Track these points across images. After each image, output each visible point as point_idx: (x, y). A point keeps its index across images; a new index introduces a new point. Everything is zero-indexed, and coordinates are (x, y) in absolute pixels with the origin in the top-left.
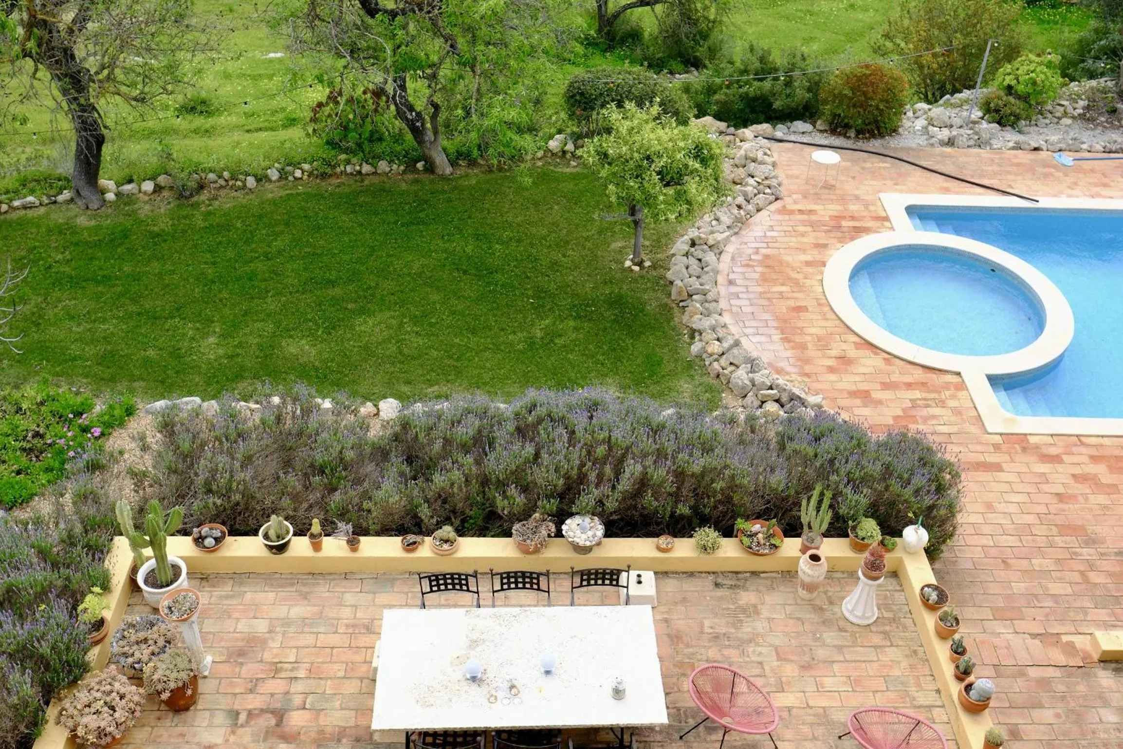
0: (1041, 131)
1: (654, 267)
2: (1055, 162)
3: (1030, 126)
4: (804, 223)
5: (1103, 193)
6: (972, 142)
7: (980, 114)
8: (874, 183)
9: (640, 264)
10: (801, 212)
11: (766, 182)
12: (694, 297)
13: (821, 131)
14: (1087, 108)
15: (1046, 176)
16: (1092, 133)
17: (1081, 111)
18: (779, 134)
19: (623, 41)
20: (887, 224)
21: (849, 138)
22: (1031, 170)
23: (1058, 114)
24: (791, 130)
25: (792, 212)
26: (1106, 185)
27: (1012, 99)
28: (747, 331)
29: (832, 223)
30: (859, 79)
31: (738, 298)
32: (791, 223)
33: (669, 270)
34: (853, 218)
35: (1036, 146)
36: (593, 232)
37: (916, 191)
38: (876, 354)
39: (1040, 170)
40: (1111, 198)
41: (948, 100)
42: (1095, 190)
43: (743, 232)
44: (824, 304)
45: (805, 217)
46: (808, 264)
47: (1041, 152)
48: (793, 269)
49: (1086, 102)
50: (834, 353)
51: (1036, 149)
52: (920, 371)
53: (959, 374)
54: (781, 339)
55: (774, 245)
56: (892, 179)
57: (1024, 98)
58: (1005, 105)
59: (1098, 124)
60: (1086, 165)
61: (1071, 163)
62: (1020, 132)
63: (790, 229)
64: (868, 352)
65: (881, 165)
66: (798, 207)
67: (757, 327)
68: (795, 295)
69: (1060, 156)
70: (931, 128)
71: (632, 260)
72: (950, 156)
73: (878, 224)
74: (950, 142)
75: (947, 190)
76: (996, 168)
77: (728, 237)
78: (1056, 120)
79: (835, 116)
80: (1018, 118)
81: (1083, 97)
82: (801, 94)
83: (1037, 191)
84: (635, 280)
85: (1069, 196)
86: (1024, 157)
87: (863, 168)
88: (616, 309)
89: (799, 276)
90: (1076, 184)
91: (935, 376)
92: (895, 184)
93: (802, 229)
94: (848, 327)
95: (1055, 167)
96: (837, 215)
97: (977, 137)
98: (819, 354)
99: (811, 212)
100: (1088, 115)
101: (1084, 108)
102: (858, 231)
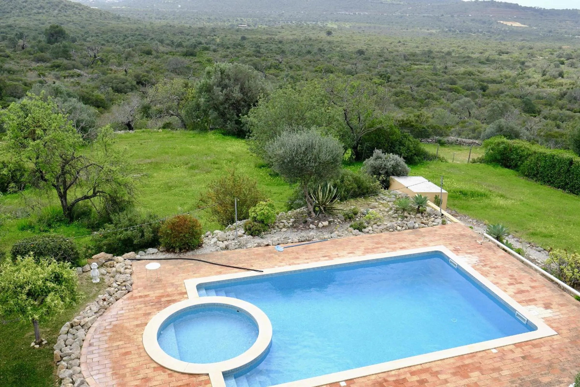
0: (272, 235)
1: (48, 344)
2: (275, 250)
3: (267, 234)
4: (141, 303)
5: (295, 262)
6: (237, 246)
7: (243, 232)
8: (184, 275)
9: (40, 343)
10: (141, 297)
11: (124, 284)
12: (64, 358)
13: (162, 251)
14: (294, 222)
15: (269, 258)
16: (295, 233)
17: (292, 224)
18: (138, 257)
19: (78, 217)
20: (186, 296)
21: (176, 253)
22: (263, 256)
23: (281, 227)
24: (147, 253)
25: (136, 298)
26: (297, 258)
27: (256, 223)
28: (92, 373)
29: (156, 300)
30: (173, 224)
31: (93, 353)
32: (133, 304)
33: (55, 344)
34: (168, 296)
35: (267, 244)
36: (17, 328)
37: (204, 276)
38: (164, 372)
39: (268, 255)
40: (299, 264)
41: (230, 227)
42: (292, 261)
43: (105, 314)
44: (141, 348)
45: (142, 299)
46: (137, 326)
47: (269, 246)
48: (129, 331)
49: (294, 220)
50: (141, 376)
51: (268, 245)
52: (187, 377)
53: (208, 375)
54: (112, 374)
55: (121, 318)
56: (193, 271)
57: (262, 222)
58: (253, 226)
59: (299, 229)
60: (290, 249)
61: (283, 250)
62: (262, 238)
63: (133, 307)
64: (160, 372)
65: (189, 265)
66: (140, 294)
67: (99, 370)
68: (125, 346)
69: (278, 247)
70: (218, 242)
71: (35, 342)
72: (225, 255)
73: (181, 296)
74: (227, 248)
75: (220, 273)
76: (247, 258)
77: (94, 318)
78: (279, 230)
79: (166, 243)
80: (260, 232)
81: (293, 217)
82: (148, 235)
83: (265, 266)
84: (35, 354)
85: (280, 266)
86: (261, 250)
87: (179, 268)
88: (17, 374)
89: (130, 334)
90: (283, 260)
91: (195, 378)
92: (194, 274)
93: (139, 306)
94: (152, 359)
95: (275, 253)
96: (161, 295)
97: (239, 244)
98: (132, 378)
99: (146, 296)
100: (295, 225)
101: (293, 222)
102: (169, 302)
